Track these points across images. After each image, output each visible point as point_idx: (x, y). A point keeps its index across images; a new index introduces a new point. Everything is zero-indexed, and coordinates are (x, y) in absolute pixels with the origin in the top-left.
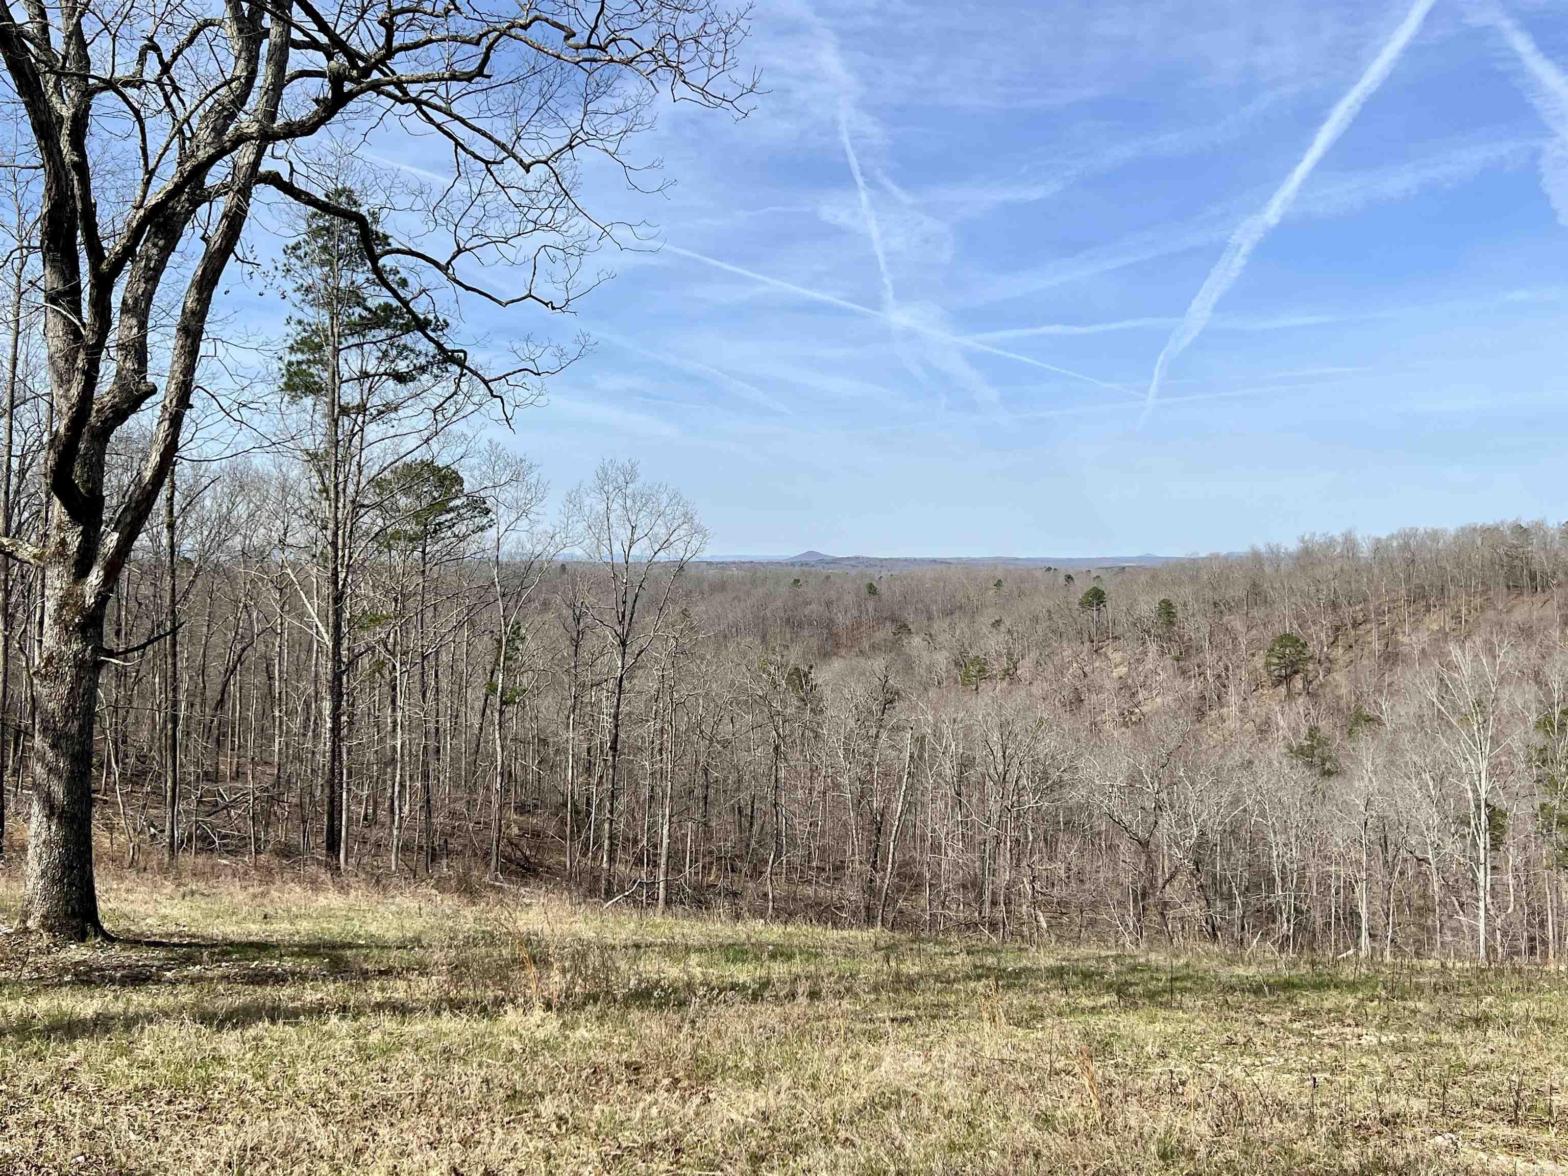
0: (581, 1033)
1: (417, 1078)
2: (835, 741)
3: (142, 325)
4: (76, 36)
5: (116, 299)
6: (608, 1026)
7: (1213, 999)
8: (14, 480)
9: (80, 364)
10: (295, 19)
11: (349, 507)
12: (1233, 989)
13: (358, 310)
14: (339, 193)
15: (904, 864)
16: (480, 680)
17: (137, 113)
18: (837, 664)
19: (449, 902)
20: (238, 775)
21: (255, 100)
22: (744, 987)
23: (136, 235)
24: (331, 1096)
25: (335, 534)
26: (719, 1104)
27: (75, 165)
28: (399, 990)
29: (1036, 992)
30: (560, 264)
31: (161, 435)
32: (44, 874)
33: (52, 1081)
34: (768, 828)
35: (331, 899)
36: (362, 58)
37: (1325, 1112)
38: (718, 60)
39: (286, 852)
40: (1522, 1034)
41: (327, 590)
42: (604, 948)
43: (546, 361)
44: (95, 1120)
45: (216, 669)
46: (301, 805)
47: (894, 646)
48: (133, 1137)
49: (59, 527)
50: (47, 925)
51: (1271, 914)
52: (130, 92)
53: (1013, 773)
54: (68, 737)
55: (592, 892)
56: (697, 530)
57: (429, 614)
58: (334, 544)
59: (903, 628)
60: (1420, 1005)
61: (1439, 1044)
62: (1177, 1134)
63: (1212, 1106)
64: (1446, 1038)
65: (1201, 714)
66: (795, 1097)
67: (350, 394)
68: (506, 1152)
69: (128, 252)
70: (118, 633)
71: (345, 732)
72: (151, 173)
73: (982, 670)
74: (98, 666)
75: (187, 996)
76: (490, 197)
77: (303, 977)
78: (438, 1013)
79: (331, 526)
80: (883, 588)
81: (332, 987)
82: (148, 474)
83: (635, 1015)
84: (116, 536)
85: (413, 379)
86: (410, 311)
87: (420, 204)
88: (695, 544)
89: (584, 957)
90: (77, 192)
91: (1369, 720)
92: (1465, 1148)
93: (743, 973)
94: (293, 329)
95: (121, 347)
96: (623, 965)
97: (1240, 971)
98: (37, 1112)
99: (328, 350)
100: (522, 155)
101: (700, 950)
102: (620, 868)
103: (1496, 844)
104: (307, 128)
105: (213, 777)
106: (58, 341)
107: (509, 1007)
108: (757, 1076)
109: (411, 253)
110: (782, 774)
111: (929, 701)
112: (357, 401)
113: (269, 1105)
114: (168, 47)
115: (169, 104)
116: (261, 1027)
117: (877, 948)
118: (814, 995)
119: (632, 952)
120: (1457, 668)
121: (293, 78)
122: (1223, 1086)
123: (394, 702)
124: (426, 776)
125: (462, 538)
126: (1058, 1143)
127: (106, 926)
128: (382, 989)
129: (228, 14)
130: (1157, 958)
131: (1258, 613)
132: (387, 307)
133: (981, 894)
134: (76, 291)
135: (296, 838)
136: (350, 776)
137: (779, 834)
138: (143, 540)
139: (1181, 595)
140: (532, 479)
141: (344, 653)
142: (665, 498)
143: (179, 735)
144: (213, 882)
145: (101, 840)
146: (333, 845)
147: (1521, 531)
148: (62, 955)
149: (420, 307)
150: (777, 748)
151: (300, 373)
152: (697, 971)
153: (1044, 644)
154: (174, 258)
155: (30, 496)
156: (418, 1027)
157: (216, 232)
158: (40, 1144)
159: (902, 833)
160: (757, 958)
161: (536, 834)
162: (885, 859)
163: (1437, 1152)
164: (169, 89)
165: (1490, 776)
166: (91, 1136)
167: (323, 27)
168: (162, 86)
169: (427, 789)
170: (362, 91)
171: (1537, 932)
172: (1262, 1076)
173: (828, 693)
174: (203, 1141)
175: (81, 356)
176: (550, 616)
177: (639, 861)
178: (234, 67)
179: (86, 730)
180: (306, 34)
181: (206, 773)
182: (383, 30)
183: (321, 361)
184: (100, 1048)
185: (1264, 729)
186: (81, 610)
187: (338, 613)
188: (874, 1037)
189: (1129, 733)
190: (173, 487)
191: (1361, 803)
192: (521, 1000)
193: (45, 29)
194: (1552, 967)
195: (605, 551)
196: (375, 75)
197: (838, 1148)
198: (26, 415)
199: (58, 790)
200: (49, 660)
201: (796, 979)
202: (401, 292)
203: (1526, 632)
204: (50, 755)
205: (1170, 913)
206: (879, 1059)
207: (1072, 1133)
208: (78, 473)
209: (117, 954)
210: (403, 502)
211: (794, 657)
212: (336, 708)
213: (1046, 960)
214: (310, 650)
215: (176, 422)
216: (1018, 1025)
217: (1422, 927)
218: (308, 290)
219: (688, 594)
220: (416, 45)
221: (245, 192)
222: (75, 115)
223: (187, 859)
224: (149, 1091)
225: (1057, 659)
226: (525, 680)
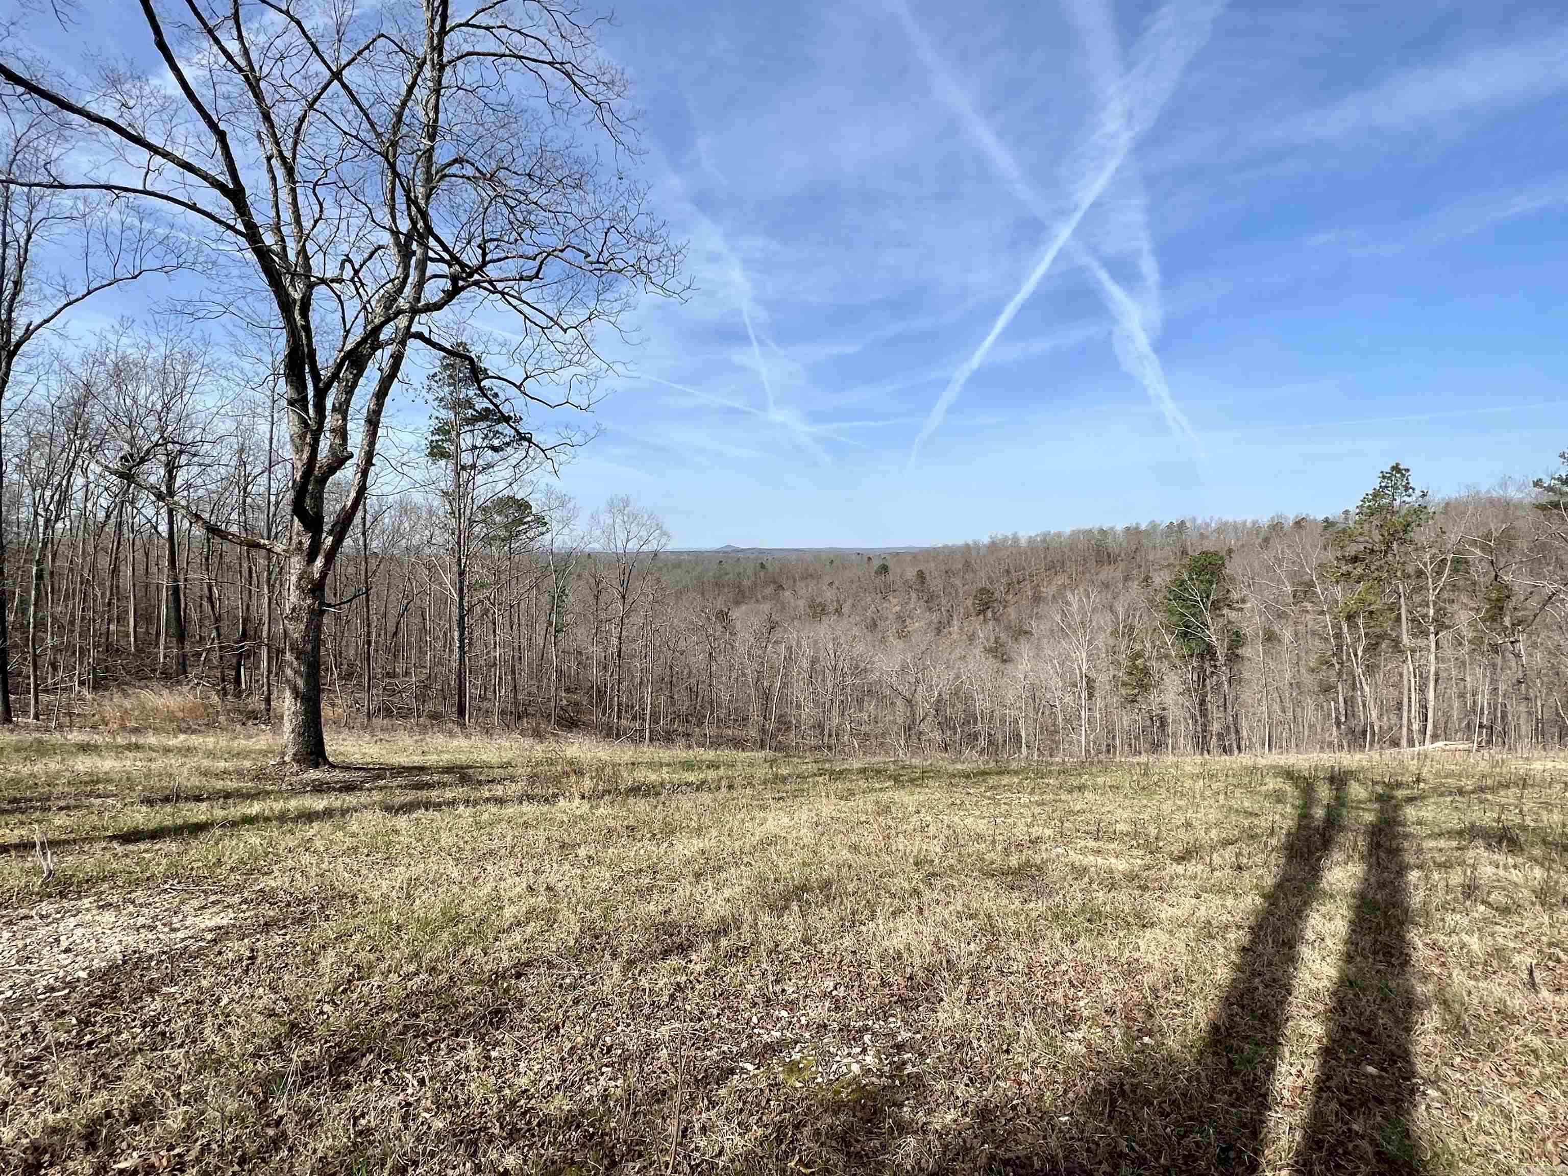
0: (601, 811)
1: (509, 839)
2: (742, 650)
3: (345, 419)
4: (303, 251)
5: (329, 405)
6: (617, 806)
7: (945, 781)
8: (272, 509)
9: (308, 440)
10: (430, 245)
11: (467, 522)
12: (955, 776)
13: (470, 411)
14: (459, 345)
15: (781, 716)
16: (543, 619)
17: (339, 297)
18: (743, 608)
19: (528, 742)
20: (407, 674)
21: (408, 290)
22: (692, 783)
23: (339, 366)
24: (460, 849)
25: (459, 537)
26: (678, 847)
27: (302, 326)
28: (499, 791)
29: (851, 781)
30: (585, 384)
31: (357, 482)
32: (293, 731)
33: (299, 846)
34: (706, 698)
35: (460, 742)
36: (469, 267)
37: (1001, 838)
38: (670, 270)
39: (435, 716)
40: (1102, 795)
41: (455, 569)
42: (614, 765)
43: (577, 438)
44: (324, 866)
45: (393, 613)
46: (442, 690)
47: (775, 597)
48: (346, 875)
49: (298, 534)
50: (296, 758)
51: (976, 736)
52: (335, 285)
53: (840, 663)
54: (305, 653)
55: (608, 735)
56: (664, 534)
57: (514, 582)
58: (459, 543)
59: (781, 587)
60: (1051, 781)
61: (1060, 800)
62: (924, 853)
63: (942, 836)
64: (1063, 797)
65: (939, 631)
66: (720, 841)
67: (466, 458)
68: (559, 877)
69: (335, 376)
70: (335, 595)
71: (466, 649)
72: (348, 332)
73: (823, 610)
74: (322, 613)
75: (377, 796)
76: (544, 347)
77: (445, 785)
78: (521, 803)
79: (457, 533)
80: (768, 565)
81: (461, 790)
82: (349, 504)
83: (631, 800)
84: (331, 538)
85: (502, 450)
86: (500, 411)
87: (504, 351)
88: (663, 541)
89: (603, 770)
90: (304, 342)
91: (1026, 632)
92: (1071, 853)
93: (691, 777)
94: (434, 422)
95: (332, 431)
96: (625, 774)
97: (959, 766)
98: (290, 863)
99: (454, 433)
100: (562, 323)
101: (668, 765)
102: (624, 722)
103: (1091, 696)
104: (438, 306)
105: (392, 675)
106: (296, 429)
107: (561, 798)
108: (699, 831)
109: (499, 378)
110: (713, 669)
111: (795, 627)
112: (471, 462)
113: (425, 855)
114: (357, 261)
115: (358, 293)
116: (420, 813)
117: (765, 761)
118: (730, 787)
119: (630, 767)
120: (1070, 605)
121: (430, 279)
122: (948, 826)
123: (494, 631)
124: (513, 672)
125: (532, 539)
126: (862, 860)
127: (331, 759)
128: (490, 791)
129: (392, 241)
130: (916, 761)
131: (969, 576)
132: (487, 410)
133: (823, 730)
134: (305, 399)
135: (441, 708)
136: (470, 673)
137: (712, 701)
138: (348, 542)
139: (930, 568)
140: (571, 505)
141: (465, 604)
142: (646, 517)
143: (372, 652)
144: (393, 734)
145: (326, 711)
146: (461, 712)
147: (1102, 532)
148: (305, 776)
149: (505, 409)
150: (711, 654)
151: (438, 446)
152: (666, 776)
153: (856, 595)
154: (362, 381)
155: (282, 517)
156: (510, 810)
157: (386, 366)
158: (292, 881)
159: (780, 699)
160: (700, 768)
161: (576, 704)
162: (771, 714)
163: (1058, 856)
164: (358, 285)
165: (1088, 661)
166: (322, 875)
167: (445, 249)
168: (354, 283)
169: (514, 679)
170: (469, 286)
171: (1110, 741)
172: (969, 821)
173: (739, 625)
174: (387, 876)
175: (309, 436)
176: (582, 583)
177: (634, 718)
178: (395, 271)
179: (316, 649)
180: (436, 253)
181: (388, 673)
182: (480, 251)
183: (449, 440)
184: (327, 827)
185: (972, 638)
186: (312, 581)
187: (461, 582)
188: (763, 808)
189: (901, 642)
190: (365, 511)
191: (1022, 676)
192: (567, 794)
193: (284, 248)
194: (1117, 759)
195: (613, 546)
196: (476, 277)
197: (742, 867)
198: (279, 471)
199: (301, 683)
200: (294, 610)
201: (722, 778)
202: (494, 400)
203: (1106, 585)
204: (295, 663)
205: (923, 738)
206: (766, 819)
207: (869, 854)
208: (308, 503)
209: (337, 775)
210: (498, 519)
211: (720, 603)
212: (462, 635)
213: (857, 765)
214: (446, 603)
215: (365, 473)
216: (841, 799)
217: (1053, 741)
218: (441, 400)
219: (661, 569)
220: (499, 260)
221: (403, 343)
222: (303, 298)
223: (378, 721)
224: (355, 849)
225: (863, 603)
226: (568, 618)
